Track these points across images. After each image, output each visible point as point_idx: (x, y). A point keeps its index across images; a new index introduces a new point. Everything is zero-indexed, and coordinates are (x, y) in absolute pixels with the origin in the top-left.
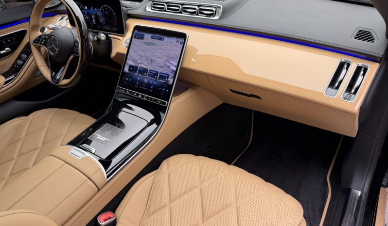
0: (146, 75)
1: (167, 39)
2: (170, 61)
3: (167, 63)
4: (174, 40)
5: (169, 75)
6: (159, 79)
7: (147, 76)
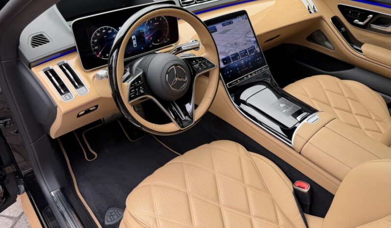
0: (240, 58)
1: (234, 21)
2: (249, 36)
4: (240, 19)
6: (250, 54)
7: (241, 59)
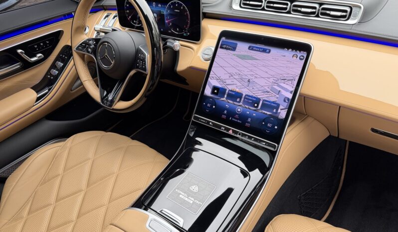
0: (239, 102)
1: (275, 51)
2: (282, 85)
3: (276, 87)
4: (288, 53)
5: (278, 105)
6: (261, 109)
7: (241, 104)
